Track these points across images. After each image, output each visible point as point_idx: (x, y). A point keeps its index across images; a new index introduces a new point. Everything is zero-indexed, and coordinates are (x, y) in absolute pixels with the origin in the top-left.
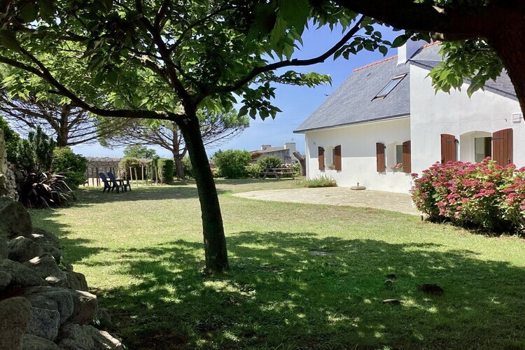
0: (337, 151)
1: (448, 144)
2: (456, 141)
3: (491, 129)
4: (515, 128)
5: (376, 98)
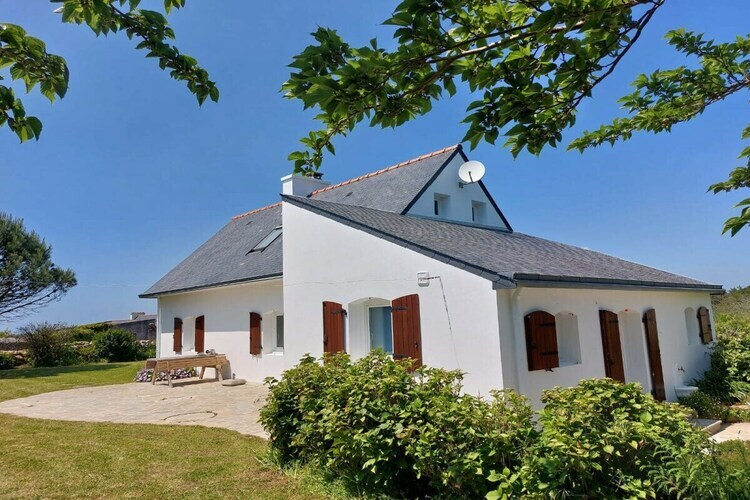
0: (200, 323)
1: (333, 316)
2: (344, 312)
3: (390, 295)
4: (422, 293)
5: (252, 251)
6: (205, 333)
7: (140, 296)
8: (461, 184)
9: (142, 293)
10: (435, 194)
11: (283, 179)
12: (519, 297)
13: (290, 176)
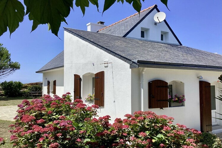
0: (55, 83)
2: (81, 79)
6: (56, 87)
7: (36, 72)
8: (156, 24)
9: (37, 71)
10: (142, 28)
11: (87, 25)
12: (144, 73)
13: (90, 23)
